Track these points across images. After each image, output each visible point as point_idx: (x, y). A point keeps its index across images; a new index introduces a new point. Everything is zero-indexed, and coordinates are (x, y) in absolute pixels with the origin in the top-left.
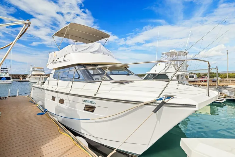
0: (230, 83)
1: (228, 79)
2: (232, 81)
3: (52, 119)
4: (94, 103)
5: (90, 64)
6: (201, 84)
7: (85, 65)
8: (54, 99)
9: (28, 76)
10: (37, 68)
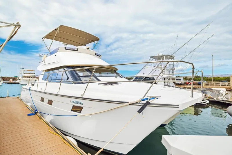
0: (215, 86)
1: (213, 82)
2: (216, 84)
3: (43, 120)
4: (81, 103)
5: (79, 66)
6: (187, 87)
7: (74, 66)
8: (42, 100)
9: (18, 78)
10: (28, 70)
